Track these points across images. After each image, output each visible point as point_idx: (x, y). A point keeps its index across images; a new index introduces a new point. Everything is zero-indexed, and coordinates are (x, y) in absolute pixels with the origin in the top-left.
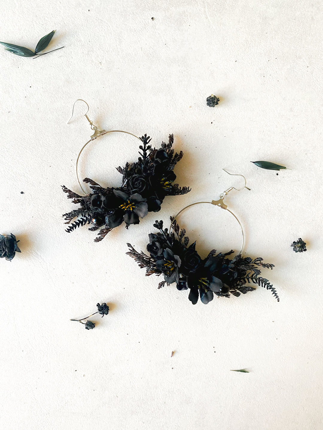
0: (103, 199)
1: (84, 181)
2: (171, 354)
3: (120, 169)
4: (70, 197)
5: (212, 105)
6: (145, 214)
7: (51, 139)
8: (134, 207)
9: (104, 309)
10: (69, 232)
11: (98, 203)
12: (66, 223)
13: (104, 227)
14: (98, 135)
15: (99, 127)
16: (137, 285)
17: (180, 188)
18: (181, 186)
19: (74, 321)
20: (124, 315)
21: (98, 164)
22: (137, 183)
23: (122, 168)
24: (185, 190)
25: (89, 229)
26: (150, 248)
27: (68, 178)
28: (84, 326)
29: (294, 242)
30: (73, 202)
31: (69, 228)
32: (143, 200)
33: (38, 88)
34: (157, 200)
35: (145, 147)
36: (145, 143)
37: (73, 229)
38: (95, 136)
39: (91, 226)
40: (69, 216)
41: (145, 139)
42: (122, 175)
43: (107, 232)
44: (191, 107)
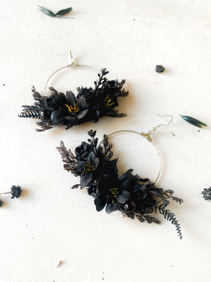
1: (50, 88)
4: (34, 95)
5: (159, 71)
10: (20, 117)
11: (52, 102)
12: (22, 113)
14: (73, 65)
16: (54, 182)
17: (119, 113)
20: (31, 206)
22: (86, 92)
23: (81, 89)
25: (37, 123)
26: (78, 150)
30: (35, 99)
32: (86, 106)
34: (97, 111)
35: (102, 77)
36: (104, 74)
37: (25, 117)
38: (70, 65)
40: (27, 109)
44: (143, 69)
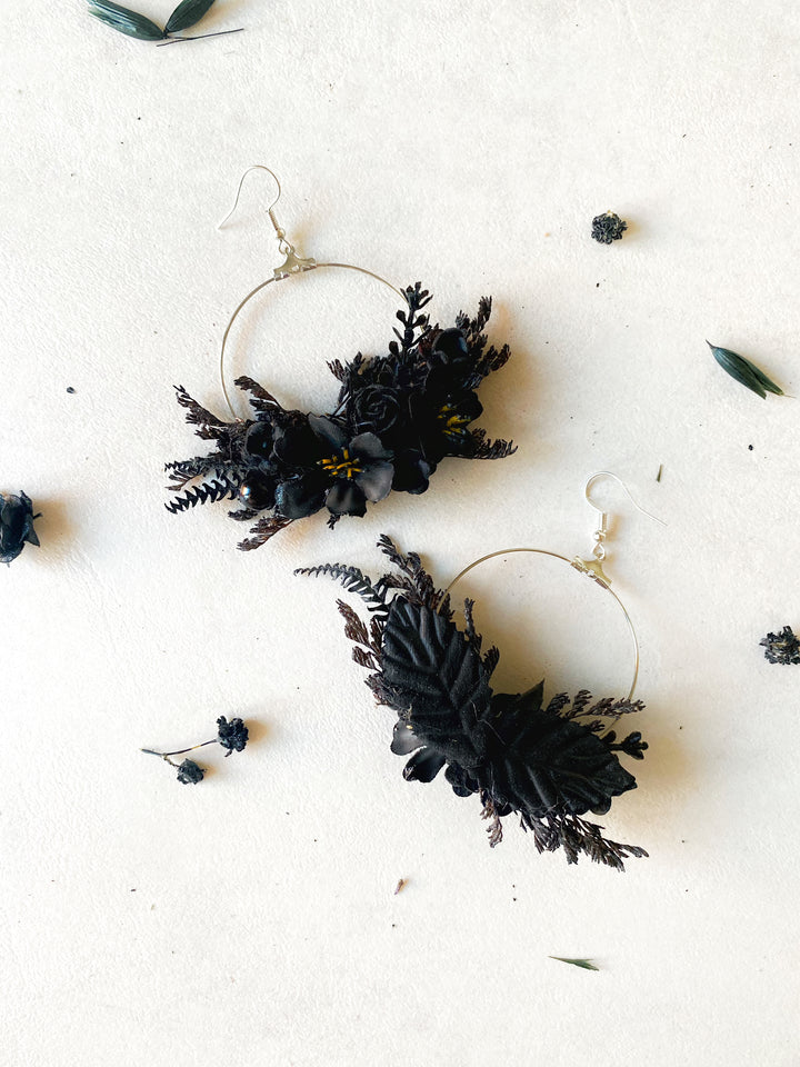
0: (278, 434)
1: (237, 382)
2: (396, 885)
3: (336, 369)
4: (193, 419)
5: (605, 237)
6: (384, 493)
7: (169, 263)
8: (357, 470)
9: (235, 734)
10: (175, 512)
11: (264, 446)
12: (170, 488)
13: (268, 514)
14: (294, 269)
15: (301, 247)
17: (489, 441)
18: (492, 437)
19: (150, 755)
20: (285, 760)
21: (281, 347)
22: (374, 407)
23: (344, 365)
24: (500, 450)
25: (231, 514)
27: (197, 370)
28: (175, 772)
29: (770, 635)
30: (199, 433)
31: (176, 502)
32: (384, 454)
33: (157, 125)
34: (421, 462)
35: (411, 317)
36: (415, 305)
37: (187, 507)
38: (284, 273)
39: (238, 506)
40: (184, 470)
41: (416, 297)
42: (341, 384)
43: (275, 529)
44: (548, 235)
